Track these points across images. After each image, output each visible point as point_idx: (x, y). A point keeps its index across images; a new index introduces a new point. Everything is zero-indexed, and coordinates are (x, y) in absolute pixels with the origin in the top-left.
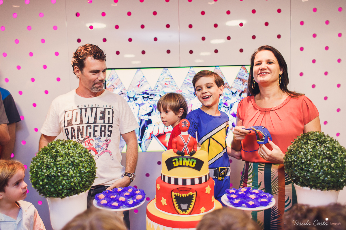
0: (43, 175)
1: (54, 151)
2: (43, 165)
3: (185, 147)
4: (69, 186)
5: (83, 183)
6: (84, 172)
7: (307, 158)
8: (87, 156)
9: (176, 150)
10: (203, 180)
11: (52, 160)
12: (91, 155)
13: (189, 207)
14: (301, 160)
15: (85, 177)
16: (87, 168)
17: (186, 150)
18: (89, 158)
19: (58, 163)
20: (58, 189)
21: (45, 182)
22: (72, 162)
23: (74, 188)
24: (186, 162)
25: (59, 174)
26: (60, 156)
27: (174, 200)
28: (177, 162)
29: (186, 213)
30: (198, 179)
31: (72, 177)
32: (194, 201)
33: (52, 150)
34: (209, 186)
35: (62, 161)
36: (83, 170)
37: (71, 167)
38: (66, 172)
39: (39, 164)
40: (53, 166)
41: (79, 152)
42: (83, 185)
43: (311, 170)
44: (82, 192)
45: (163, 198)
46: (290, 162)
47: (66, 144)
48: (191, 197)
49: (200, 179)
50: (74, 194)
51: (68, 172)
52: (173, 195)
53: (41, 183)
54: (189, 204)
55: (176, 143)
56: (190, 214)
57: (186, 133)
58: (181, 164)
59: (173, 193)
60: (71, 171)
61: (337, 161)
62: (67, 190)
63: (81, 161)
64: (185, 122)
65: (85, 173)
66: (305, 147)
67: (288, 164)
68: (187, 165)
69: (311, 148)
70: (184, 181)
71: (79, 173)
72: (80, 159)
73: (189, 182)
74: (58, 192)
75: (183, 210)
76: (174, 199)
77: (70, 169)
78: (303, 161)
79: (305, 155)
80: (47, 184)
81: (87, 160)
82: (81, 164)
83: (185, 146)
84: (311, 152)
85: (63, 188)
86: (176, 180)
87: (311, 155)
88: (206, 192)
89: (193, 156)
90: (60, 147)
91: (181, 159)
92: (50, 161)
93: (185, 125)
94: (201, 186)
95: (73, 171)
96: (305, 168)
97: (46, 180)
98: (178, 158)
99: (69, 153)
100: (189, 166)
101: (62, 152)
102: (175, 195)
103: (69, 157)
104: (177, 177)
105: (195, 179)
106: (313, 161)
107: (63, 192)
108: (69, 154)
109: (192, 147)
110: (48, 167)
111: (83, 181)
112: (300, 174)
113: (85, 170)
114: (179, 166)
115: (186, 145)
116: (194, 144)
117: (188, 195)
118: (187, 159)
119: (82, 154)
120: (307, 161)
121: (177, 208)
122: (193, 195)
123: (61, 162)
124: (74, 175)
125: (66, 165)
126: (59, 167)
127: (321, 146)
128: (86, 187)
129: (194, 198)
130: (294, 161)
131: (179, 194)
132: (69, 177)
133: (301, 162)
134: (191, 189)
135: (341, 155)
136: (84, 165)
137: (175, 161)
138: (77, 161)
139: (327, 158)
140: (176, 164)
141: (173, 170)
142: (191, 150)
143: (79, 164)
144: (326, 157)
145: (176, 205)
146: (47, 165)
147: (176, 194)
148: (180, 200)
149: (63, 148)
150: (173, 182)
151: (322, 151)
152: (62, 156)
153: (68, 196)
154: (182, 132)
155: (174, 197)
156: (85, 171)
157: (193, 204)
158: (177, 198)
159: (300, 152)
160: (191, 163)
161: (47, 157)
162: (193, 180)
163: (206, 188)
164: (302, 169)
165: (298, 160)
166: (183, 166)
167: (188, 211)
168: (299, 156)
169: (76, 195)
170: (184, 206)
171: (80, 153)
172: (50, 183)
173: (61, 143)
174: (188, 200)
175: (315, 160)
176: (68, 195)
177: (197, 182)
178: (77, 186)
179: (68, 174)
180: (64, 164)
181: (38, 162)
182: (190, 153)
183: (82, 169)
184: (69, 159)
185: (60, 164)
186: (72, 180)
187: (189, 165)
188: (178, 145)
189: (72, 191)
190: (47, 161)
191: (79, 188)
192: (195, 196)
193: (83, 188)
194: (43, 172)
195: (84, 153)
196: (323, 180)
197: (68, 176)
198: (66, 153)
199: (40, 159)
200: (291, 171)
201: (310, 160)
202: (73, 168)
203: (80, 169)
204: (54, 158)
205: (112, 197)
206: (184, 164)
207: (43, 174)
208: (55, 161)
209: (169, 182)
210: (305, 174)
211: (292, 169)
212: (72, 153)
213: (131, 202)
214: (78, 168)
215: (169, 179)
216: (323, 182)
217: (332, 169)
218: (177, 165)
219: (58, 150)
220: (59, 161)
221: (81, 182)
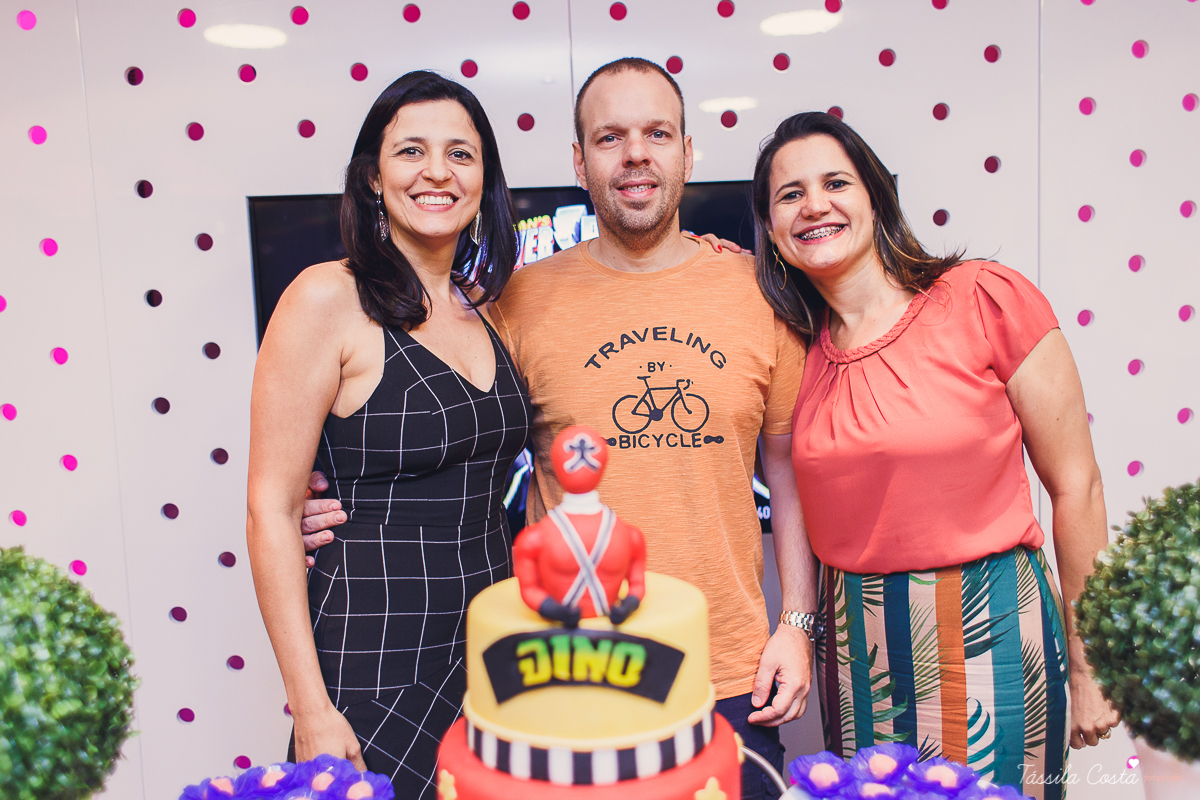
3: (583, 580)
5: (35, 781)
6: (41, 723)
8: (72, 626)
9: (538, 597)
10: (684, 751)
15: (48, 747)
16: (61, 697)
17: (587, 596)
18: (80, 642)
24: (592, 662)
28: (544, 661)
30: (655, 747)
34: (713, 783)
36: (34, 713)
41: (18, 611)
46: (1126, 637)
49: (668, 748)
55: (536, 555)
57: (587, 503)
58: (562, 672)
64: (581, 441)
65: (44, 728)
67: (1110, 643)
68: (596, 676)
70: (583, 764)
72: (20, 652)
73: (605, 771)
82: (21, 682)
83: (583, 573)
86: (540, 761)
89: (630, 627)
91: (561, 643)
93: (583, 457)
94: (676, 783)
98: (546, 638)
100: (605, 683)
104: (541, 742)
105: (639, 751)
109: (622, 574)
111: (35, 773)
113: (48, 709)
114: (554, 682)
115: (587, 563)
118: (595, 643)
119: (41, 619)
130: (1149, 634)
133: (1185, 638)
136: (41, 685)
140: (536, 670)
141: (520, 703)
142: (612, 595)
150: (521, 765)
154: (566, 495)
159: (1176, 587)
160: (618, 662)
162: (626, 759)
163: (699, 794)
165: (1167, 630)
166: (572, 682)
168: (1176, 605)
171: (20, 621)
177: (648, 763)
182: (612, 607)
183: (27, 711)
187: (605, 678)
188: (545, 569)
195: (53, 617)
200: (1129, 680)
206: (580, 674)
209: (504, 764)
211: (1134, 670)
215: (504, 748)
218: (544, 674)
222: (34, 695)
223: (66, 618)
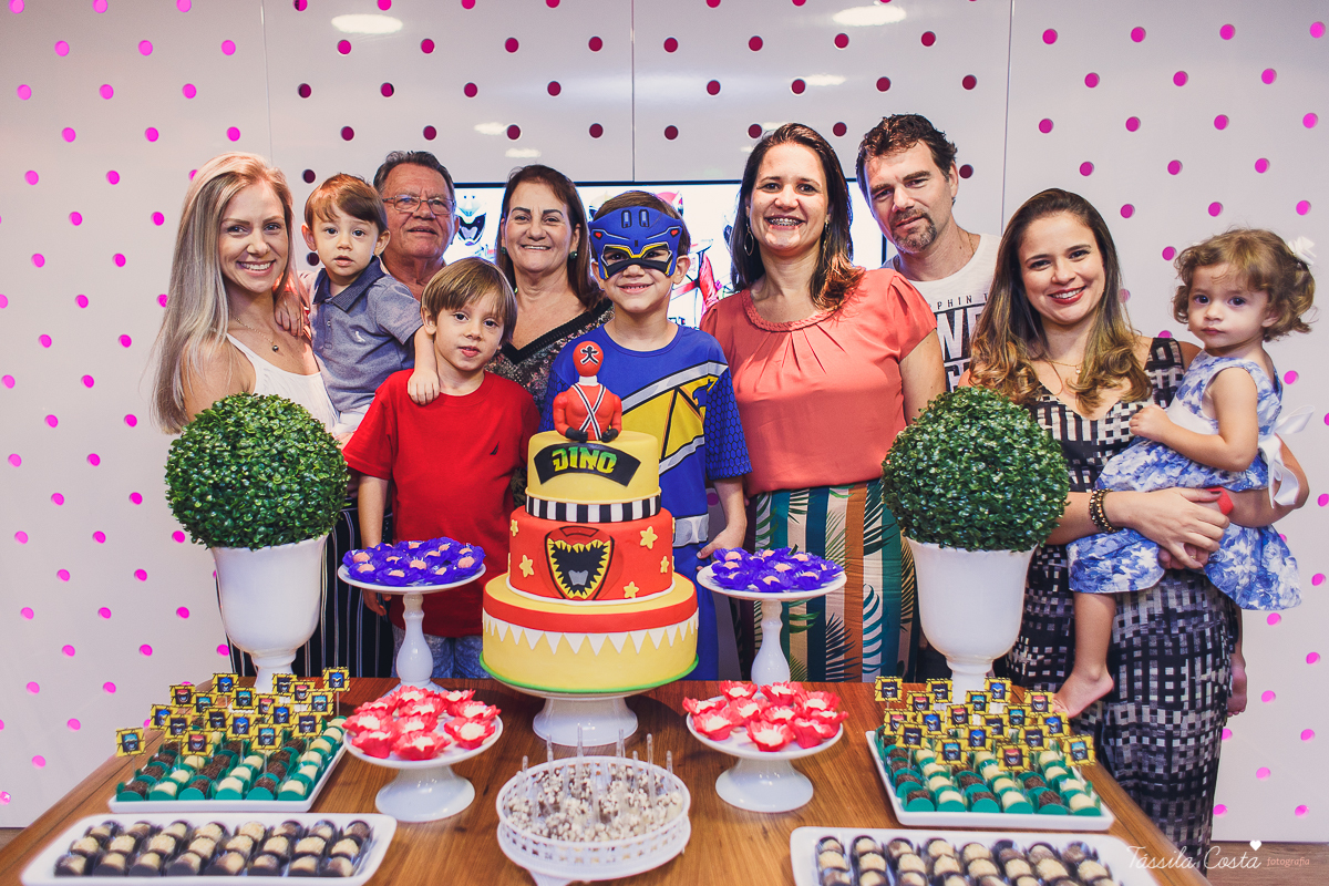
0: (204, 484)
1: (230, 421)
2: (202, 458)
3: (589, 419)
4: (271, 515)
5: (311, 510)
6: (312, 480)
7: (930, 458)
9: (566, 429)
10: (637, 512)
11: (225, 444)
12: (333, 439)
13: (590, 578)
14: (916, 464)
15: (314, 495)
17: (591, 428)
19: (242, 452)
20: (244, 521)
21: (208, 502)
22: (279, 453)
23: (285, 523)
24: (588, 460)
25: (247, 483)
26: (247, 434)
27: (553, 560)
28: (565, 459)
29: (584, 596)
30: (621, 506)
31: (281, 493)
32: (604, 563)
33: (224, 419)
34: (650, 528)
35: (253, 447)
36: (309, 475)
37: (275, 464)
38: (263, 477)
39: (191, 454)
40: (229, 461)
41: (299, 427)
42: (308, 514)
43: (937, 491)
44: (309, 537)
45: (524, 557)
47: (263, 405)
48: (598, 552)
49: (627, 508)
50: (283, 542)
51: (270, 477)
52: (550, 547)
53: (198, 505)
54: (593, 573)
55: (564, 407)
56: (595, 597)
57: (592, 381)
58: (574, 465)
59: (550, 541)
60: (278, 476)
61: (1011, 468)
62: (267, 526)
63: (305, 453)
64: (590, 348)
65: (314, 483)
66: (930, 429)
68: (591, 467)
69: (947, 431)
70: (582, 511)
71: (299, 484)
72: (302, 446)
73: (594, 516)
74: (242, 531)
75: (574, 588)
76: (553, 556)
77: (275, 470)
78: (921, 466)
79: (928, 449)
80: (213, 506)
81: (320, 451)
82: (302, 460)
83: (589, 415)
84: (944, 441)
85: (254, 521)
86: (561, 508)
87: (941, 451)
88: (642, 543)
90: (245, 413)
91: (574, 450)
92: (221, 446)
93: (590, 356)
94: (628, 526)
95: (283, 477)
96: (924, 486)
97: (210, 498)
98: (567, 448)
99: (271, 427)
100: (595, 471)
101: (253, 426)
102: (555, 547)
103: (271, 439)
104: (562, 500)
105: (612, 508)
106: (946, 465)
107: (255, 532)
108: (273, 430)
109: (610, 419)
110: (215, 462)
111: (308, 506)
112: (913, 502)
114: (570, 470)
115: (591, 412)
116: (615, 412)
117: (588, 547)
118: (591, 452)
119: (308, 432)
120: (929, 467)
121: (559, 581)
122: (603, 547)
123: (249, 451)
124: (284, 487)
125: (263, 460)
126: (246, 464)
127: (971, 424)
128: (316, 525)
129: (606, 557)
131: (564, 544)
132: (272, 491)
134: (598, 530)
135: (1023, 451)
136: (312, 463)
137: (559, 456)
138: (293, 451)
139: (983, 458)
140: (561, 464)
141: (552, 482)
142: (604, 428)
143: (298, 459)
144: (982, 455)
145: (557, 574)
146: (213, 458)
147: (558, 543)
148: (568, 561)
149: (256, 414)
150: (552, 513)
151: (972, 439)
152: (252, 435)
153: (269, 544)
154: (581, 378)
155: (551, 552)
156: (314, 478)
157: (602, 571)
158: (559, 553)
160: (602, 461)
161: (212, 438)
162: (605, 511)
163: (642, 533)
164: (917, 491)
166: (578, 470)
167: (589, 591)
169: (291, 545)
170: (578, 578)
171: (300, 430)
172: (222, 506)
173: (249, 401)
174: (589, 561)
175: (951, 463)
176: (269, 541)
177: (617, 514)
178: (293, 518)
179: (270, 485)
180: (257, 457)
181: (189, 449)
182: (603, 435)
183: (306, 474)
184: (271, 445)
185: (247, 456)
186: (280, 500)
187: (595, 468)
188: (569, 413)
189: (281, 531)
190: (214, 447)
191: (297, 524)
192: (607, 550)
193: (311, 527)
194: (204, 476)
195: (313, 432)
196: (968, 519)
197: (267, 487)
198: (262, 429)
199: (195, 442)
201: (936, 466)
202: (282, 469)
203: (300, 471)
204: (233, 439)
205: (389, 559)
206: (583, 466)
207: (203, 479)
208: (234, 447)
209: (543, 514)
210: (923, 502)
212: (280, 428)
213: (441, 571)
214: (294, 469)
215: (544, 505)
216: (970, 526)
217: (994, 488)
218: (565, 466)
219: (243, 418)
220: (245, 448)
221: (302, 507)
222: (310, 467)
223: (319, 434)
